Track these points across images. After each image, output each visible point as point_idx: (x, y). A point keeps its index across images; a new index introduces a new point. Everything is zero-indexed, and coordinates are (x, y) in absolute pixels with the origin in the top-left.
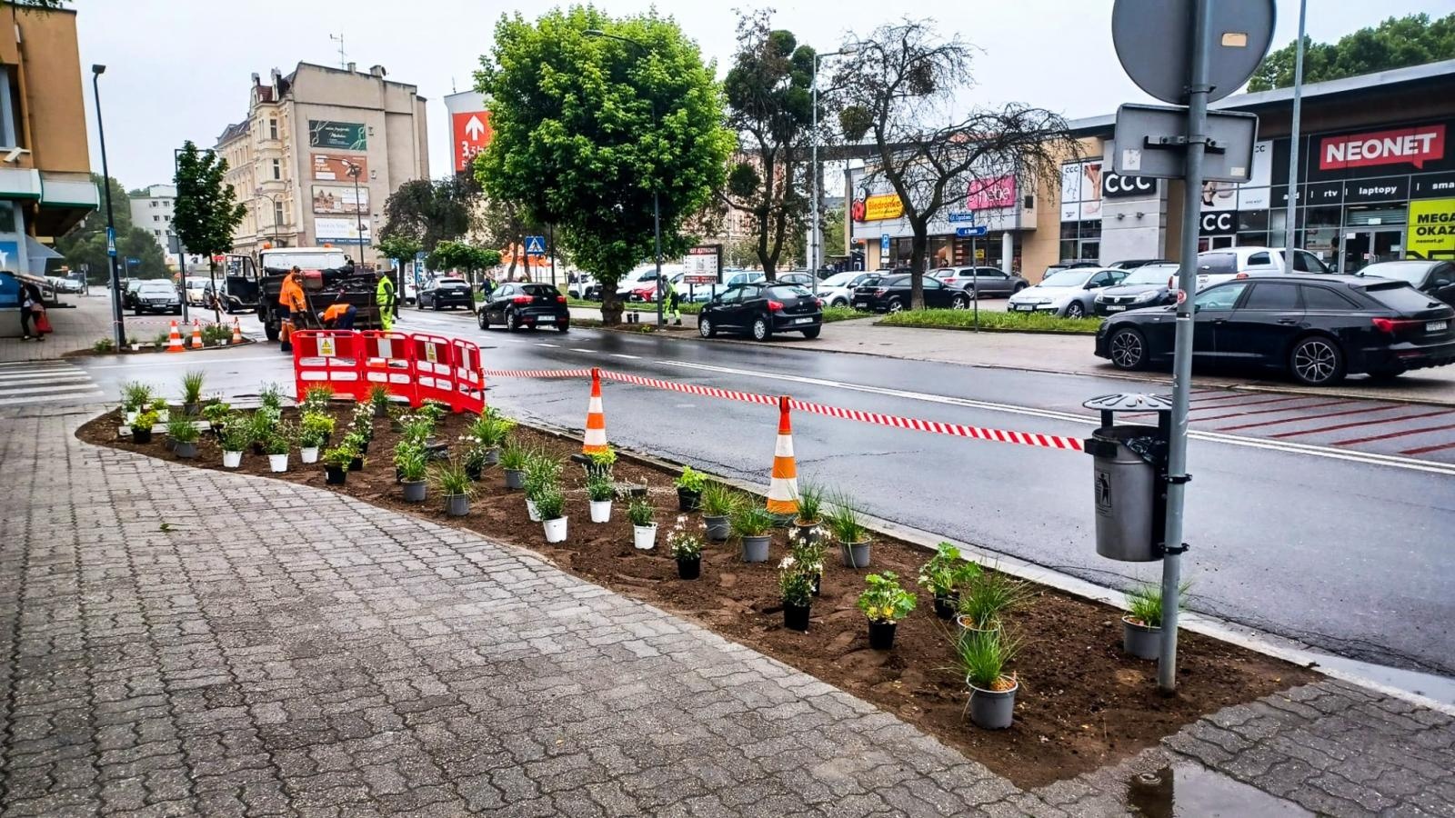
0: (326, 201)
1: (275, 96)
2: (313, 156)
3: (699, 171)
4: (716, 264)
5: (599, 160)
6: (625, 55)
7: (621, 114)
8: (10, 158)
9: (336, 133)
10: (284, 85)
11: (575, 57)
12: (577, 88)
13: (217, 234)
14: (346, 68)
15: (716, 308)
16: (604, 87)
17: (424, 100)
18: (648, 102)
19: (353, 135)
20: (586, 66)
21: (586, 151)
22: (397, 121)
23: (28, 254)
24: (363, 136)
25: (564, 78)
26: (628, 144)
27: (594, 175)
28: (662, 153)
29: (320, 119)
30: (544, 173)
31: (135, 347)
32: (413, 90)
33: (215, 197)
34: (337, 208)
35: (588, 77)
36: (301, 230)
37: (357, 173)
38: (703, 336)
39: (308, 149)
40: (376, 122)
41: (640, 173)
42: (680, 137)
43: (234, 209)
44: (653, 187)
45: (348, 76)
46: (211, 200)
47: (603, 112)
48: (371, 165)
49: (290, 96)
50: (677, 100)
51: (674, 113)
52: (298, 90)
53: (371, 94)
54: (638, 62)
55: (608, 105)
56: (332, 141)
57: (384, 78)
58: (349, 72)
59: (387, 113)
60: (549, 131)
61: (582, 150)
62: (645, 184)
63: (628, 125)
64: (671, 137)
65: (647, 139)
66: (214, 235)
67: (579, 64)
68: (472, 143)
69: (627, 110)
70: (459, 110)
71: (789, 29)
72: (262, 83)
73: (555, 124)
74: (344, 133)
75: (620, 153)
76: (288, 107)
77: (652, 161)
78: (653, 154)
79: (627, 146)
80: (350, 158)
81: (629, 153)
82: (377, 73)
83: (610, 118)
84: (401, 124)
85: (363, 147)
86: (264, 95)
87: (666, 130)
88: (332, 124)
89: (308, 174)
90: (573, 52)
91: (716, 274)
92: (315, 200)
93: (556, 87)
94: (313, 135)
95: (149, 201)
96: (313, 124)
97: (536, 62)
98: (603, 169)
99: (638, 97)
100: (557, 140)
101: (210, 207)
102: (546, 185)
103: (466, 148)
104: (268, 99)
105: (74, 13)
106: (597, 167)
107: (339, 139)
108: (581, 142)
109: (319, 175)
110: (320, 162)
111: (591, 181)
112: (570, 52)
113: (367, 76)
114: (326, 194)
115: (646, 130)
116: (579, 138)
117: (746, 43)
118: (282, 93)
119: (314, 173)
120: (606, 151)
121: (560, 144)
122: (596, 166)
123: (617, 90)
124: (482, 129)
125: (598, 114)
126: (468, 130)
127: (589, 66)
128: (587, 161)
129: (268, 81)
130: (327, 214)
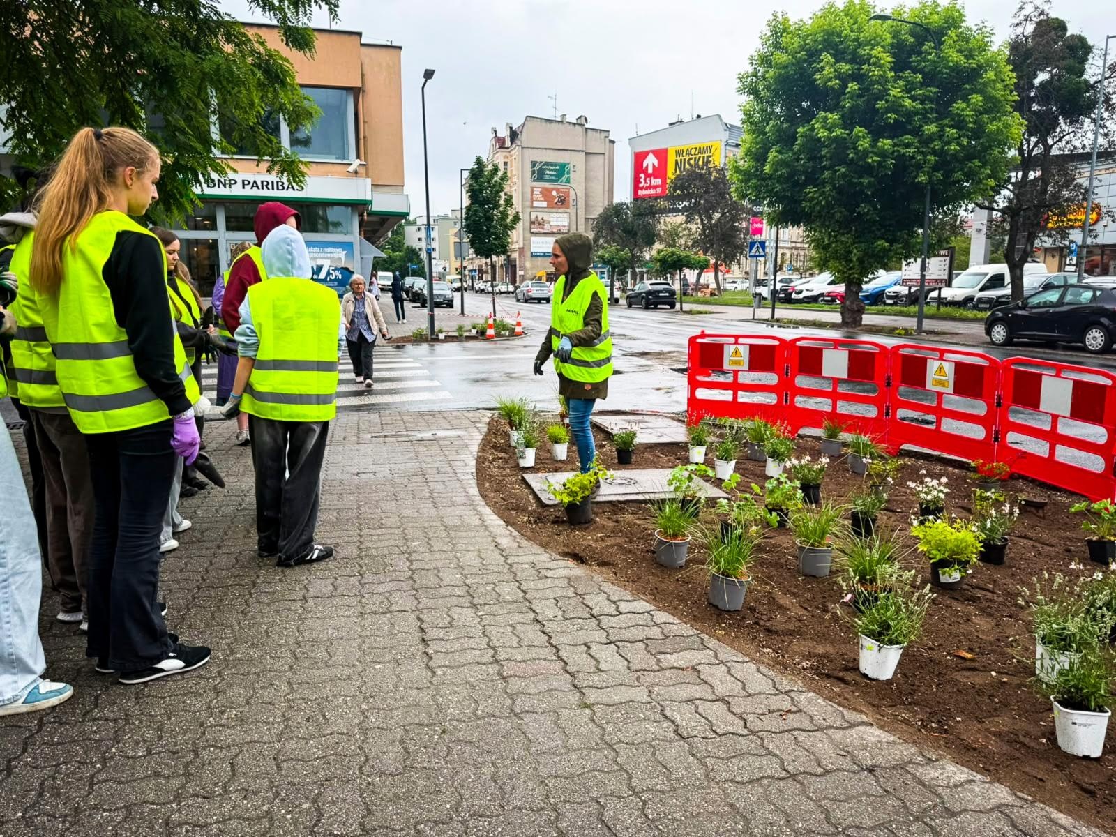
0: (539, 224)
1: (508, 143)
2: (532, 188)
3: (985, 164)
4: (947, 267)
5: (876, 154)
6: (912, 40)
7: (908, 102)
8: (351, 169)
9: (550, 170)
10: (514, 135)
11: (860, 45)
12: (858, 77)
13: (498, 238)
14: (559, 119)
15: (1019, 312)
16: (890, 74)
17: (614, 142)
18: (934, 90)
19: (561, 171)
20: (874, 52)
21: (865, 144)
22: (593, 159)
23: (361, 253)
24: (568, 173)
25: (845, 68)
26: (909, 136)
27: (868, 170)
28: (949, 143)
29: (538, 160)
30: (805, 172)
31: (442, 336)
32: (606, 134)
33: (496, 206)
34: (547, 228)
35: (874, 64)
36: (521, 246)
37: (563, 202)
38: (993, 343)
39: (529, 183)
40: (577, 161)
41: (919, 167)
42: (971, 125)
43: (511, 217)
44: (930, 181)
45: (560, 125)
46: (493, 209)
47: (887, 101)
48: (572, 196)
49: (519, 143)
50: (967, 86)
51: (965, 99)
52: (524, 138)
53: (576, 139)
54: (925, 47)
55: (895, 92)
56: (546, 177)
57: (587, 126)
58: (562, 122)
59: (587, 154)
60: (826, 124)
61: (860, 142)
62: (923, 178)
63: (910, 114)
64: (960, 124)
65: (932, 128)
66: (495, 239)
67: (864, 51)
68: (648, 176)
69: (913, 99)
70: (639, 149)
71: (1061, 18)
72: (499, 135)
73: (833, 117)
74: (555, 170)
75: (898, 146)
76: (516, 151)
77: (934, 153)
78: (937, 145)
79: (908, 138)
80: (558, 190)
81: (908, 146)
82: (581, 122)
83: (895, 107)
84: (597, 162)
85: (568, 181)
86: (500, 142)
87: (953, 120)
88: (547, 164)
89: (528, 203)
90: (857, 39)
91: (946, 277)
92: (532, 223)
93: (836, 77)
94: (533, 172)
95: (415, 228)
96: (534, 164)
97: (813, 55)
98: (879, 163)
99: (924, 84)
100: (834, 134)
101: (493, 214)
102: (805, 185)
103: (642, 180)
104: (502, 147)
105: (400, 48)
106: (873, 161)
107: (551, 175)
108: (861, 134)
109: (536, 204)
110: (537, 192)
111: (861, 177)
112: (854, 40)
113: (574, 124)
114: (540, 218)
115: (928, 121)
116: (859, 130)
117: (1019, 30)
118: (512, 141)
119: (532, 201)
120: (885, 143)
121: (836, 137)
122: (873, 159)
123: (900, 78)
124: (656, 165)
125: (880, 104)
126: (645, 166)
127: (877, 51)
128: (866, 153)
129: (504, 133)
130: (539, 234)
